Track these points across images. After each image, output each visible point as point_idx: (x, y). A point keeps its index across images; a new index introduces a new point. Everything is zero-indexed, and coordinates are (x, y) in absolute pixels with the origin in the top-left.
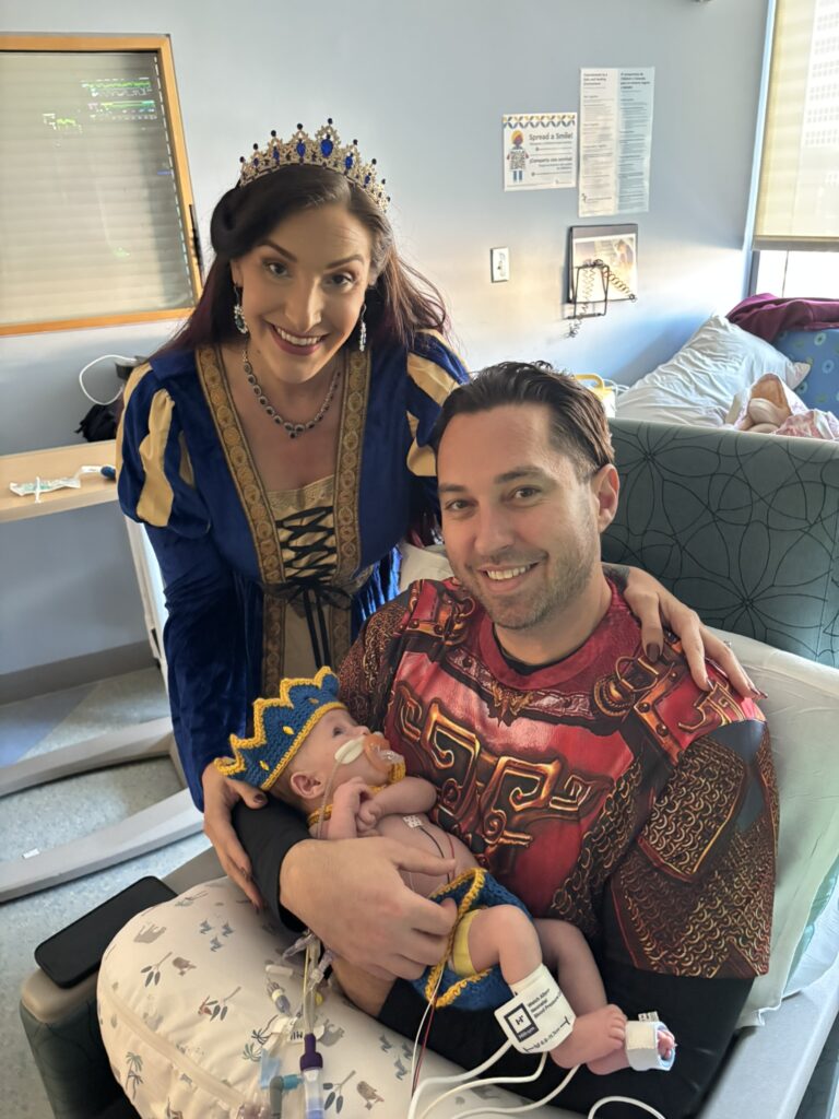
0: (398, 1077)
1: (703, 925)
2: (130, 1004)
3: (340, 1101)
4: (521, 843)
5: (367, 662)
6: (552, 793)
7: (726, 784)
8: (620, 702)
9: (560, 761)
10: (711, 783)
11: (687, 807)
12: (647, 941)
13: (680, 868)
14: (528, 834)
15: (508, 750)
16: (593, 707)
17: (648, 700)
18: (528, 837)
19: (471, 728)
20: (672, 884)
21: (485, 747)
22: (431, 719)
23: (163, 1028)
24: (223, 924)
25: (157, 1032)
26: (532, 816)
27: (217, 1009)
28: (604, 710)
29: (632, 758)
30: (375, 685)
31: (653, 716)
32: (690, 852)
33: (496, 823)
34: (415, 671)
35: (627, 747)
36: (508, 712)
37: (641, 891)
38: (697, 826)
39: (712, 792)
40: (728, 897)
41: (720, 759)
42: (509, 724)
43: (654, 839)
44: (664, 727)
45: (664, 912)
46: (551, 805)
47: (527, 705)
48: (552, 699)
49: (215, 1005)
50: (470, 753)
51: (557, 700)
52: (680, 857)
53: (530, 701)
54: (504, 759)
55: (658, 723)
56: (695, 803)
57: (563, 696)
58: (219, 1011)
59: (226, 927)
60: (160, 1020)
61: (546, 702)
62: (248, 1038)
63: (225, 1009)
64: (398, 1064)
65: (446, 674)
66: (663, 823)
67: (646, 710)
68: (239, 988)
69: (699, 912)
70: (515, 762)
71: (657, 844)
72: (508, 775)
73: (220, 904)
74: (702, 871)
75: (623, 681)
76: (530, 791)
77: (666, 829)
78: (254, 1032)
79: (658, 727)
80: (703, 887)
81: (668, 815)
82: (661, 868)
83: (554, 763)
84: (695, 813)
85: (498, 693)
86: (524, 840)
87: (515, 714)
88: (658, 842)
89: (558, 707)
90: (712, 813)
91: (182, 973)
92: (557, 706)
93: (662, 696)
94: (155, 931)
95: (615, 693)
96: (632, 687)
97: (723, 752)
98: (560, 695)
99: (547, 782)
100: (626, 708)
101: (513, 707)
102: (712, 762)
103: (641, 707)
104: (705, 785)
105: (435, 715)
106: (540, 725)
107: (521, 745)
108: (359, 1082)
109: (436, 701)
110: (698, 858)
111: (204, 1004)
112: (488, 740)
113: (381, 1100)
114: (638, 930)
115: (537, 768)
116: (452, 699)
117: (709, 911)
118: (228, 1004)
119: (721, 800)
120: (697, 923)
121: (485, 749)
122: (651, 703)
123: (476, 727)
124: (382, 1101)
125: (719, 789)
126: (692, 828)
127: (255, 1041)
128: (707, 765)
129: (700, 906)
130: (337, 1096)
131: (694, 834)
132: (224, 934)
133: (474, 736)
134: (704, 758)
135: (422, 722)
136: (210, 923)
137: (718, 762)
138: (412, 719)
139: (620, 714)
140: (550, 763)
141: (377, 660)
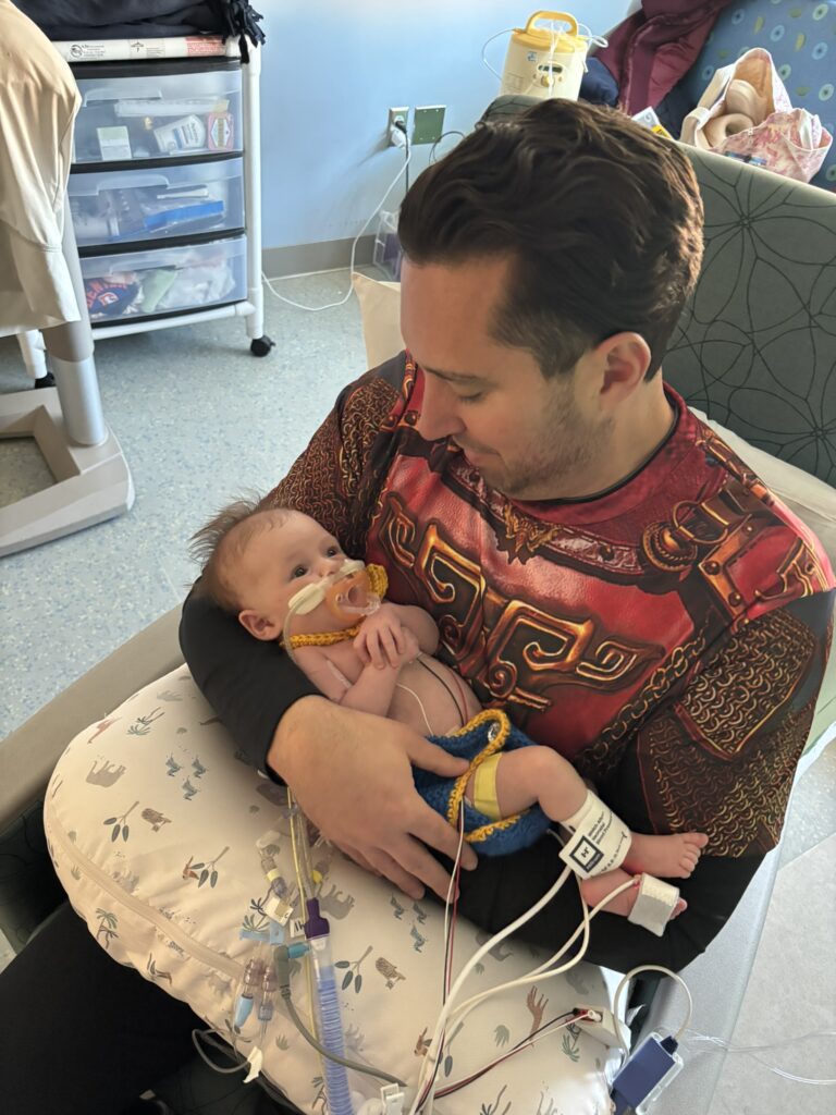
0: (417, 949)
1: (738, 806)
2: (95, 860)
3: (359, 981)
4: (535, 706)
5: (345, 457)
6: (582, 657)
7: (792, 663)
8: (675, 553)
9: (593, 621)
10: (776, 660)
11: (743, 683)
12: (674, 818)
13: (721, 745)
14: (546, 698)
15: (523, 594)
16: (642, 559)
17: (717, 558)
18: (545, 702)
19: (476, 560)
20: (711, 762)
21: (493, 585)
22: (427, 543)
23: (141, 891)
24: (192, 761)
25: (135, 893)
26: (554, 678)
27: (205, 874)
28: (655, 562)
29: (692, 628)
30: (354, 489)
31: (724, 581)
32: (736, 731)
33: (502, 675)
34: (411, 483)
35: (686, 613)
36: (524, 547)
37: (674, 765)
38: (750, 704)
39: (776, 670)
40: (767, 776)
41: (792, 634)
42: (524, 563)
43: (696, 711)
44: (738, 597)
45: (697, 790)
46: (578, 671)
47: (548, 542)
48: (584, 543)
49: (201, 870)
50: (475, 589)
51: (590, 544)
52: (724, 734)
53: (553, 539)
54: (516, 604)
55: (730, 592)
56: (753, 679)
57: (597, 539)
58: (206, 876)
59: (196, 764)
60: (136, 881)
61: (576, 544)
62: (246, 909)
63: (215, 874)
64: (414, 932)
65: (448, 490)
66: (710, 696)
67: (715, 572)
68: (227, 849)
69: (736, 793)
70: (534, 612)
71: (698, 717)
72: (521, 624)
73: (182, 730)
74: (746, 752)
75: (681, 528)
76: (555, 652)
77: (713, 702)
78: (253, 902)
79: (731, 597)
80: (742, 767)
81: (718, 688)
82: (699, 743)
83: (587, 623)
84: (751, 690)
85: (512, 522)
86: (539, 704)
87: (532, 550)
88: (701, 714)
89: (591, 553)
90: (770, 692)
91: (156, 829)
92: (590, 551)
93: (735, 554)
94: (112, 770)
95: (669, 540)
96: (692, 536)
97: (797, 627)
98: (594, 538)
99: (577, 644)
100: (686, 562)
101: (530, 542)
102: (782, 637)
103: (708, 566)
104: (769, 661)
105: (433, 540)
106: (567, 573)
107: (542, 593)
108: (377, 958)
109: (433, 522)
110: (743, 738)
111: (187, 867)
112: (496, 577)
113: (402, 978)
114: (666, 805)
115: (565, 626)
116: (455, 523)
117: (745, 792)
118: (217, 868)
119: (782, 680)
120: (731, 803)
121: (492, 588)
122: (721, 564)
123: (483, 561)
124: (404, 978)
125: (783, 668)
126: (743, 705)
127: (256, 911)
128: (776, 641)
129: (737, 786)
130: (355, 975)
131: (744, 712)
132: (197, 775)
133: (479, 568)
134: (773, 632)
135: (416, 544)
136: (177, 761)
137: (789, 638)
138: (404, 540)
139: (677, 568)
140: (580, 622)
141: (359, 456)
